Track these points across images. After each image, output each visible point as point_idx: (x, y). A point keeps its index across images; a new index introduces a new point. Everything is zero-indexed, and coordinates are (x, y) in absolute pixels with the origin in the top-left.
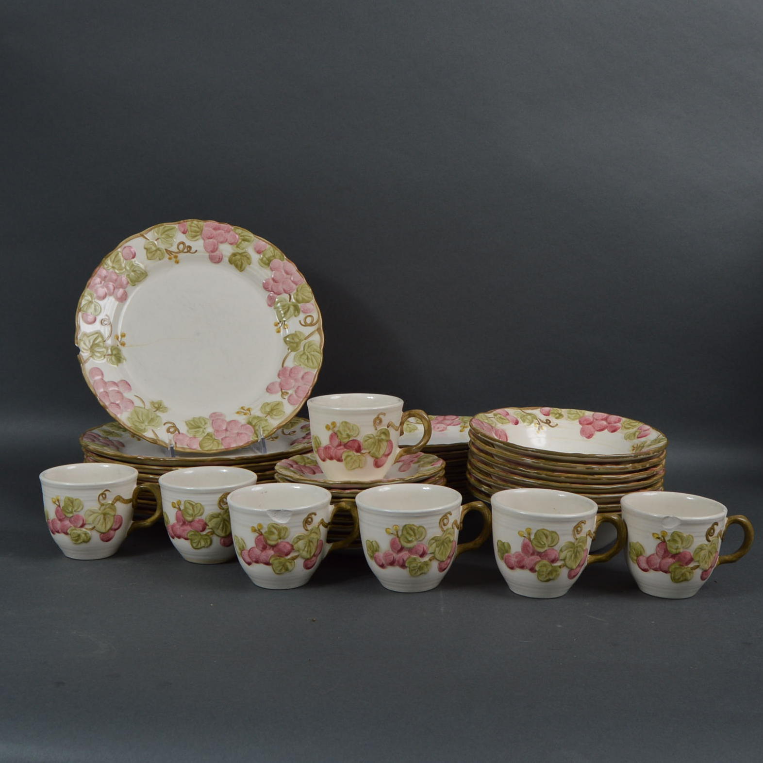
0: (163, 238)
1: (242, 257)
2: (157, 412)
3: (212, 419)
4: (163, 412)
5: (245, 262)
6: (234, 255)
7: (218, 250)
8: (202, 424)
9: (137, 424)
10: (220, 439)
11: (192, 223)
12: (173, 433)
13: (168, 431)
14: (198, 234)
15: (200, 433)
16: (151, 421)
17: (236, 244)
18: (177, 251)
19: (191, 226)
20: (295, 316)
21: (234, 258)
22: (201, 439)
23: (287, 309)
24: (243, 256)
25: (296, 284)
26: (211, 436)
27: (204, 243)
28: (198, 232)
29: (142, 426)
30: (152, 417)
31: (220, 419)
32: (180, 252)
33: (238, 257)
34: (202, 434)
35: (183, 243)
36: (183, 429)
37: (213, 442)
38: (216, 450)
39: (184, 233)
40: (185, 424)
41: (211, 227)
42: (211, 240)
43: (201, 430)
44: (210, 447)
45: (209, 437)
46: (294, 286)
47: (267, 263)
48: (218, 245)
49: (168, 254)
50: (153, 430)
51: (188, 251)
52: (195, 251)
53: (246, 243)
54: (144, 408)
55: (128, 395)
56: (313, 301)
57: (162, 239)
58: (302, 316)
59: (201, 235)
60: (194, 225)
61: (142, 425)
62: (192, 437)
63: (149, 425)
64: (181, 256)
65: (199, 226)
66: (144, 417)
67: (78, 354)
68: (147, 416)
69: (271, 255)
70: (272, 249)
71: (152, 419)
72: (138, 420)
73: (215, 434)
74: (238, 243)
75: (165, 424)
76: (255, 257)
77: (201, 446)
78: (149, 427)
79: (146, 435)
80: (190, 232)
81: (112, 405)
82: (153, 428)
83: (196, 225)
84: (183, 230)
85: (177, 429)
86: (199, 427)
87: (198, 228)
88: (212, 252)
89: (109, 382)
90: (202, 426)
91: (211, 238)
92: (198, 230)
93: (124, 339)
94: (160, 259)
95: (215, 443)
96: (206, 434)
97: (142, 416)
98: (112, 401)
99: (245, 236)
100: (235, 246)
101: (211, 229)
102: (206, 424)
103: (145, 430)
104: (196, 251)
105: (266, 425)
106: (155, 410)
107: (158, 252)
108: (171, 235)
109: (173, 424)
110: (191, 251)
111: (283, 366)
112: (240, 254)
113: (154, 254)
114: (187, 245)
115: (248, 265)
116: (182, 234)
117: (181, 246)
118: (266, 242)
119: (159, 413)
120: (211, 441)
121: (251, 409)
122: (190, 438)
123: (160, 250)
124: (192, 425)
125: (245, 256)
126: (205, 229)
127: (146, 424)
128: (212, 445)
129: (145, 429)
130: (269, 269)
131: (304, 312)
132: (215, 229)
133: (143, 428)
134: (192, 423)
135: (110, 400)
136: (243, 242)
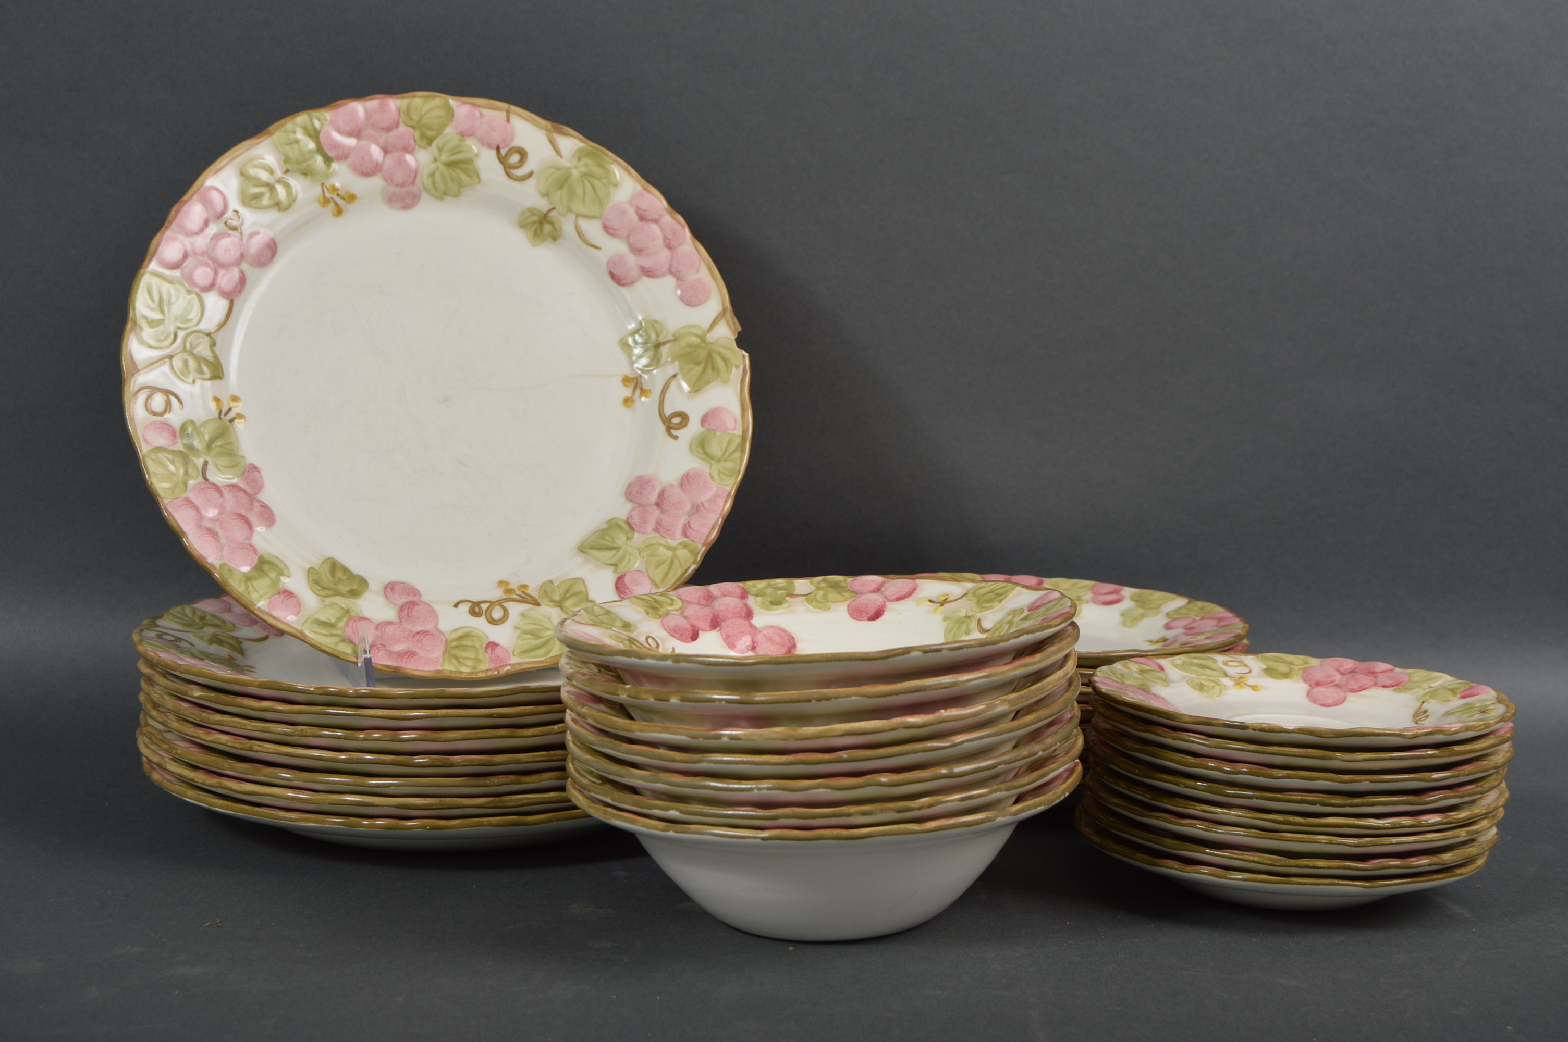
0: (548, 629)
1: (332, 586)
2: (545, 210)
3: (414, 189)
4: (532, 211)
5: (326, 576)
6: (354, 594)
7: (398, 608)
8: (443, 177)
9: (596, 170)
10: (403, 129)
11: (474, 668)
12: (513, 148)
13: (523, 154)
14: (454, 644)
15: (448, 147)
16: (562, 181)
17: (351, 618)
18: (508, 605)
19: (477, 660)
20: (192, 422)
21: (355, 587)
22: (449, 131)
23: (213, 446)
24: (329, 589)
25: (187, 500)
26: (423, 135)
27: (437, 623)
28: (455, 647)
29: (586, 165)
30: (559, 193)
31: (397, 185)
32: (500, 603)
33: (344, 588)
34: (444, 145)
35: (493, 622)
36: (487, 162)
37: (419, 121)
38: (414, 97)
39: (492, 645)
40: (483, 175)
41: (421, 658)
42: (419, 628)
43: (444, 157)
44: (427, 107)
45: (430, 133)
46: (192, 496)
47: (264, 565)
48: (400, 619)
49: (529, 596)
50: (561, 156)
51: (478, 604)
52: (460, 606)
53: (323, 618)
54: (577, 217)
55: (615, 247)
56: (143, 449)
57: (550, 626)
58: (175, 418)
59: (447, 640)
60: (470, 663)
61: (583, 169)
62: (469, 136)
63: (569, 168)
64: (497, 594)
65: (454, 661)
66: (579, 190)
67: (739, 333)
68: (572, 194)
69: (253, 582)
70: (254, 596)
71: (561, 187)
72: (596, 182)
73: (412, 142)
74: (345, 620)
75: (531, 174)
76: (296, 582)
77: (450, 112)
78: (569, 165)
79: (577, 141)
80: (477, 644)
81: (657, 217)
82: (558, 158)
83: (464, 664)
84: (498, 650)
85: (502, 160)
86: (451, 165)
87: (456, 657)
88: (414, 604)
89: (663, 275)
90: (442, 168)
91: (418, 633)
92: (458, 653)
93: (627, 392)
94: (551, 582)
95: (415, 117)
96: (434, 144)
97: (585, 193)
98: (654, 227)
99: (326, 635)
100: (353, 614)
101: (422, 654)
102: (432, 175)
103: (580, 155)
104: (456, 606)
105: (288, 148)
106: (552, 214)
107: (557, 597)
108: (528, 636)
109: (509, 175)
110: (470, 604)
111: (232, 302)
112: (337, 593)
113: (567, 591)
114: (483, 617)
115: (316, 567)
116: (497, 640)
117: (497, 614)
118: (271, 616)
119: (542, 204)
120: (425, 121)
121: (319, 201)
122: (473, 135)
123: (552, 601)
124: (465, 171)
125: (324, 588)
126: (437, 653)
127: (575, 173)
128: (423, 112)
129: (580, 159)
130: (260, 552)
131: (168, 427)
132: (410, 654)
133: (585, 160)
134: (465, 178)
135: (660, 227)
136: (333, 621)
